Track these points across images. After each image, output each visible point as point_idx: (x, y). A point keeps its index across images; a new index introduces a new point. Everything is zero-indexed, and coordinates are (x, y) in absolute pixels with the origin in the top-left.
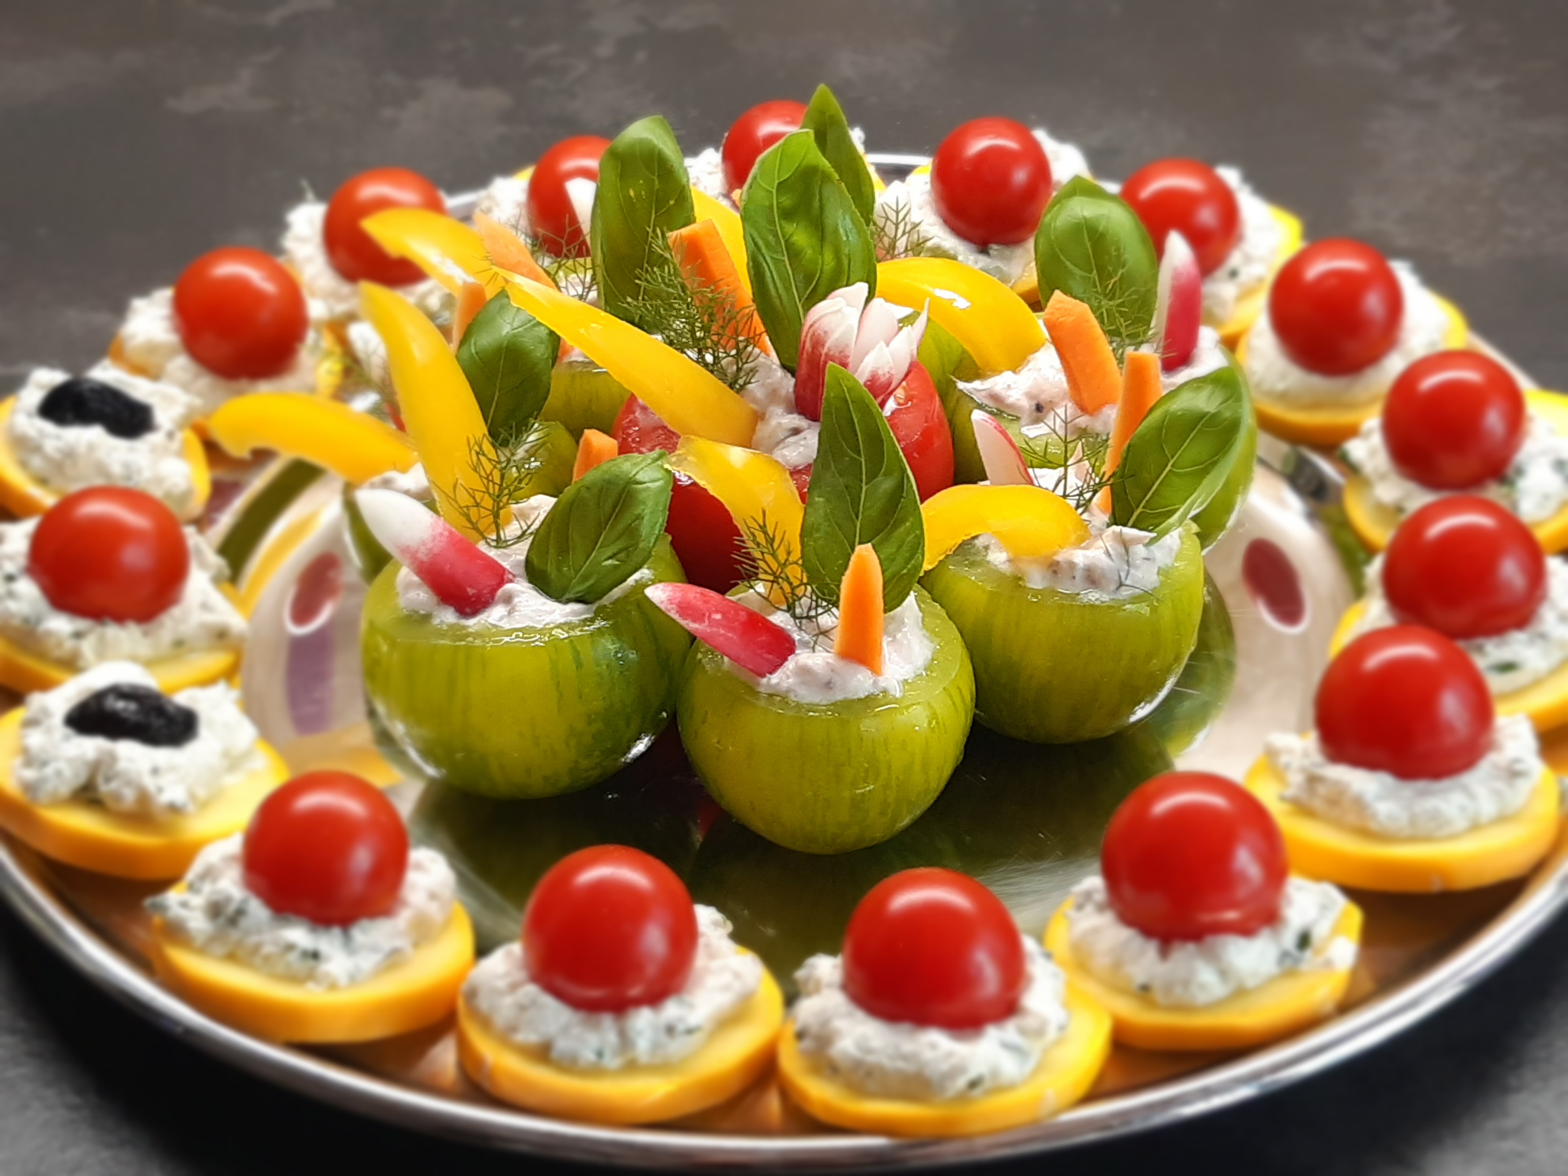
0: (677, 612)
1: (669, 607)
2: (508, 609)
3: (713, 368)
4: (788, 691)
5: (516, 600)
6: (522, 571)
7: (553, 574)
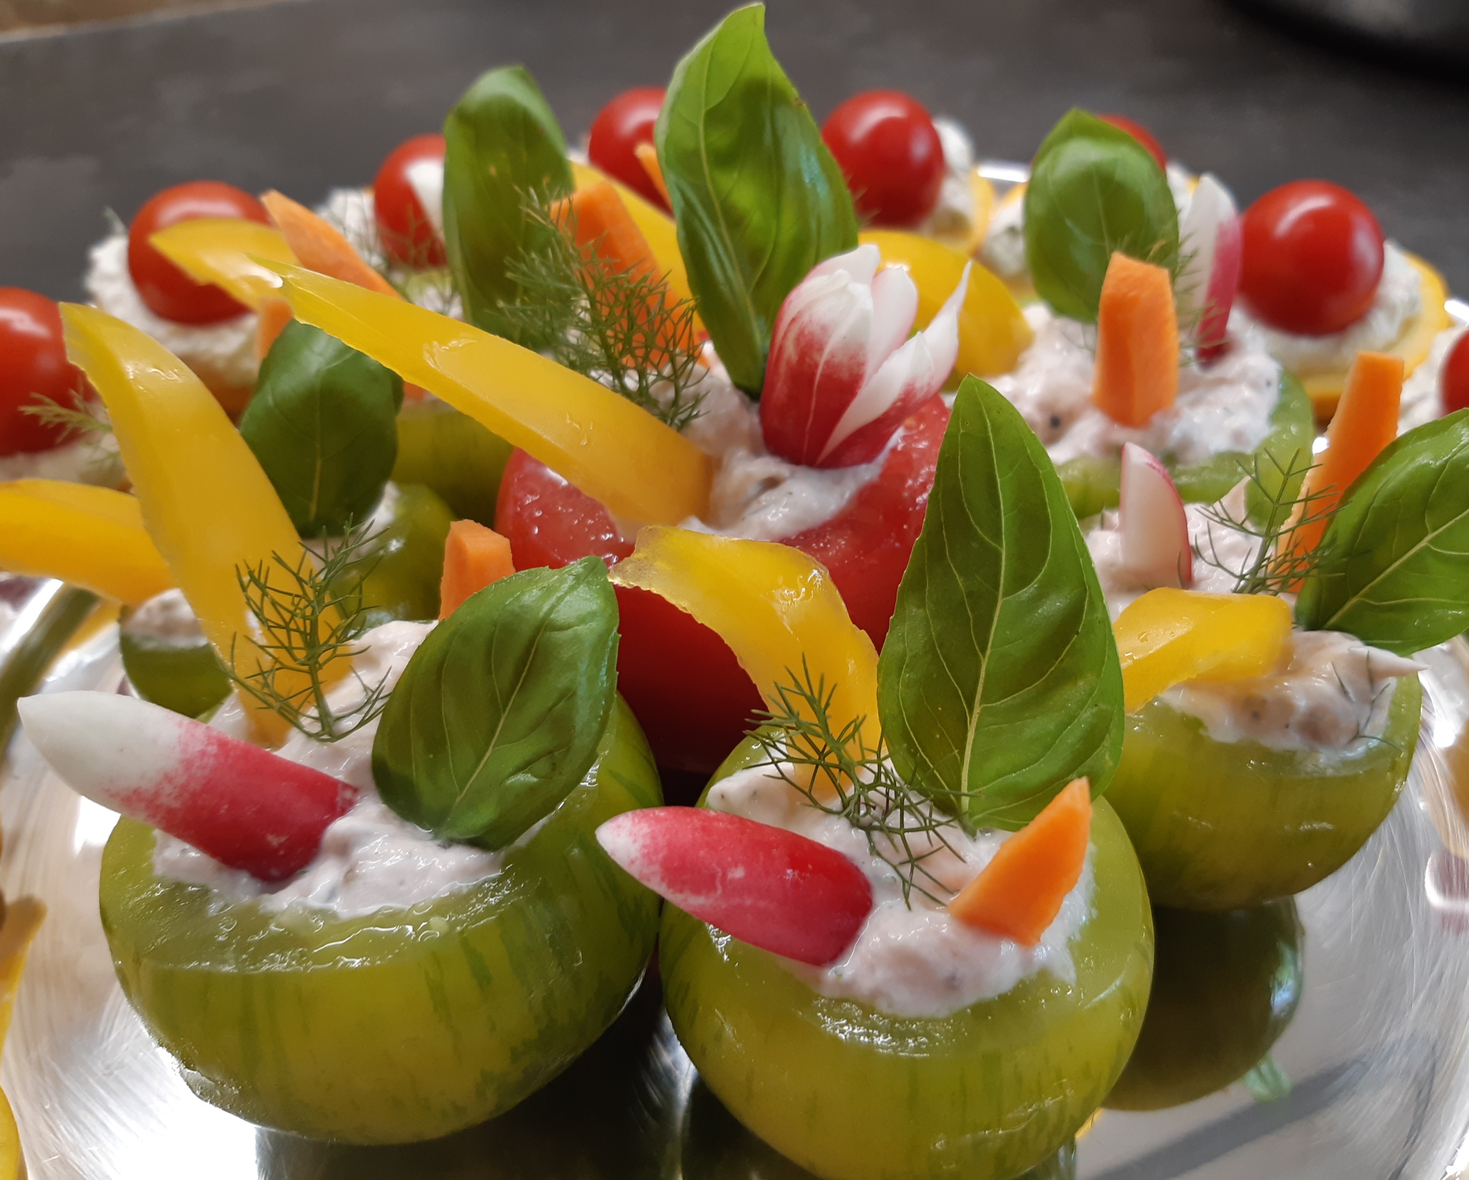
0: (663, 879)
1: (646, 871)
2: (346, 868)
3: (642, 397)
4: (876, 993)
5: (359, 851)
6: (367, 779)
7: (423, 785)
